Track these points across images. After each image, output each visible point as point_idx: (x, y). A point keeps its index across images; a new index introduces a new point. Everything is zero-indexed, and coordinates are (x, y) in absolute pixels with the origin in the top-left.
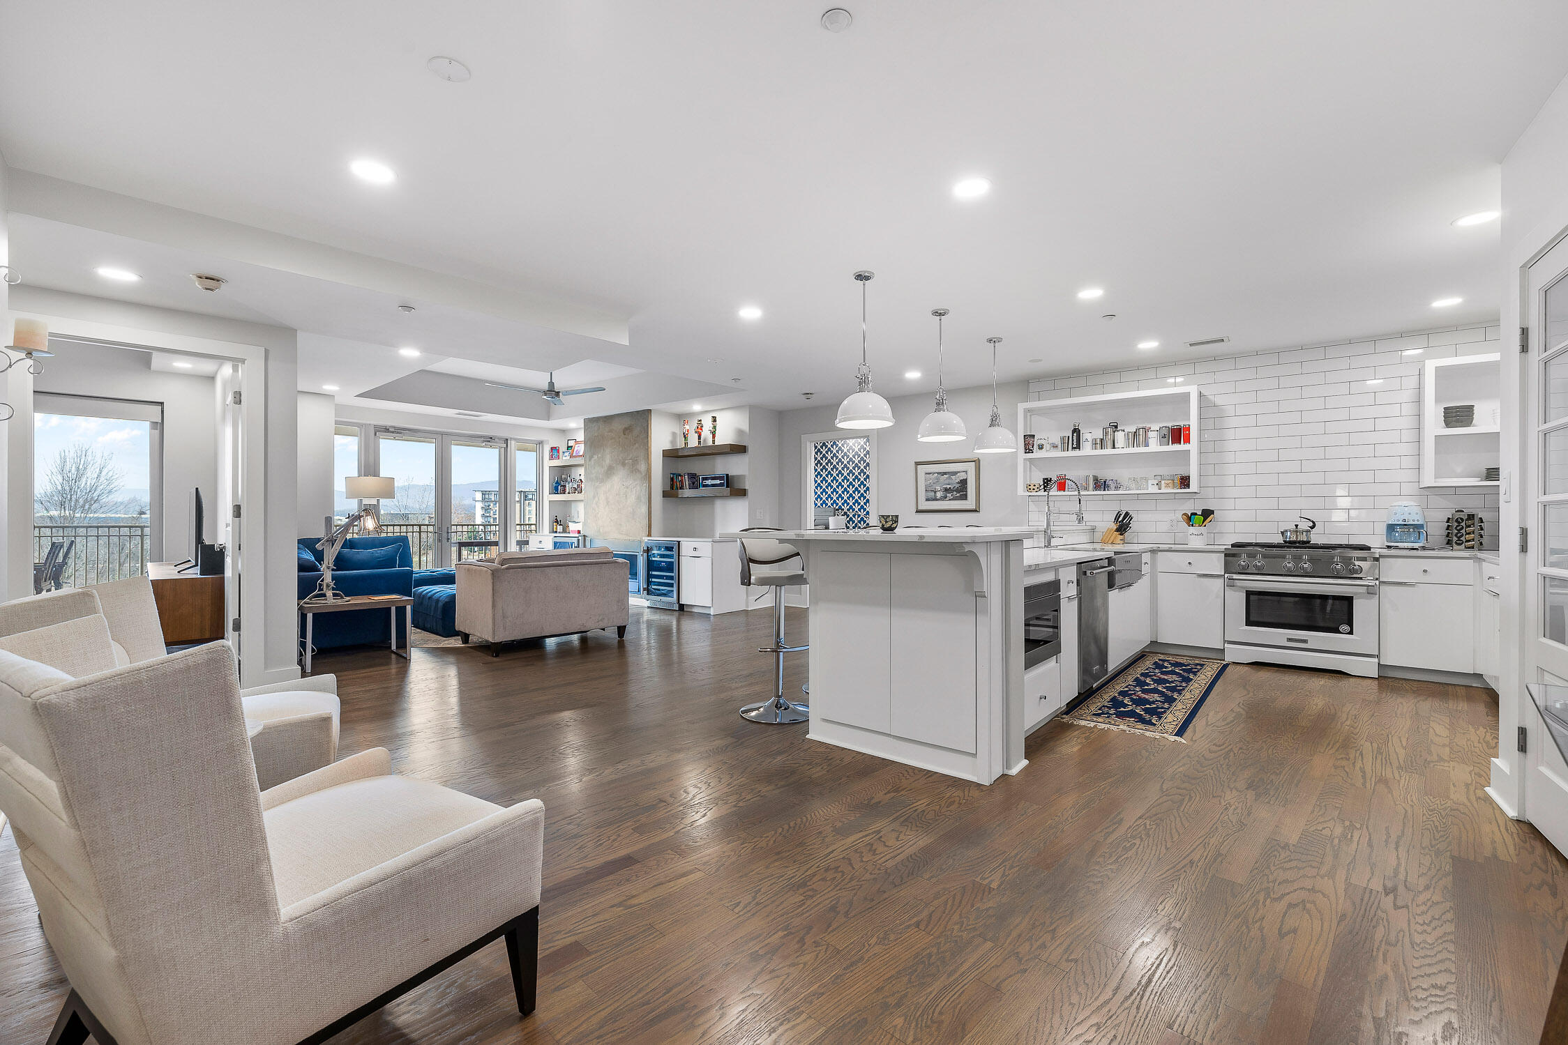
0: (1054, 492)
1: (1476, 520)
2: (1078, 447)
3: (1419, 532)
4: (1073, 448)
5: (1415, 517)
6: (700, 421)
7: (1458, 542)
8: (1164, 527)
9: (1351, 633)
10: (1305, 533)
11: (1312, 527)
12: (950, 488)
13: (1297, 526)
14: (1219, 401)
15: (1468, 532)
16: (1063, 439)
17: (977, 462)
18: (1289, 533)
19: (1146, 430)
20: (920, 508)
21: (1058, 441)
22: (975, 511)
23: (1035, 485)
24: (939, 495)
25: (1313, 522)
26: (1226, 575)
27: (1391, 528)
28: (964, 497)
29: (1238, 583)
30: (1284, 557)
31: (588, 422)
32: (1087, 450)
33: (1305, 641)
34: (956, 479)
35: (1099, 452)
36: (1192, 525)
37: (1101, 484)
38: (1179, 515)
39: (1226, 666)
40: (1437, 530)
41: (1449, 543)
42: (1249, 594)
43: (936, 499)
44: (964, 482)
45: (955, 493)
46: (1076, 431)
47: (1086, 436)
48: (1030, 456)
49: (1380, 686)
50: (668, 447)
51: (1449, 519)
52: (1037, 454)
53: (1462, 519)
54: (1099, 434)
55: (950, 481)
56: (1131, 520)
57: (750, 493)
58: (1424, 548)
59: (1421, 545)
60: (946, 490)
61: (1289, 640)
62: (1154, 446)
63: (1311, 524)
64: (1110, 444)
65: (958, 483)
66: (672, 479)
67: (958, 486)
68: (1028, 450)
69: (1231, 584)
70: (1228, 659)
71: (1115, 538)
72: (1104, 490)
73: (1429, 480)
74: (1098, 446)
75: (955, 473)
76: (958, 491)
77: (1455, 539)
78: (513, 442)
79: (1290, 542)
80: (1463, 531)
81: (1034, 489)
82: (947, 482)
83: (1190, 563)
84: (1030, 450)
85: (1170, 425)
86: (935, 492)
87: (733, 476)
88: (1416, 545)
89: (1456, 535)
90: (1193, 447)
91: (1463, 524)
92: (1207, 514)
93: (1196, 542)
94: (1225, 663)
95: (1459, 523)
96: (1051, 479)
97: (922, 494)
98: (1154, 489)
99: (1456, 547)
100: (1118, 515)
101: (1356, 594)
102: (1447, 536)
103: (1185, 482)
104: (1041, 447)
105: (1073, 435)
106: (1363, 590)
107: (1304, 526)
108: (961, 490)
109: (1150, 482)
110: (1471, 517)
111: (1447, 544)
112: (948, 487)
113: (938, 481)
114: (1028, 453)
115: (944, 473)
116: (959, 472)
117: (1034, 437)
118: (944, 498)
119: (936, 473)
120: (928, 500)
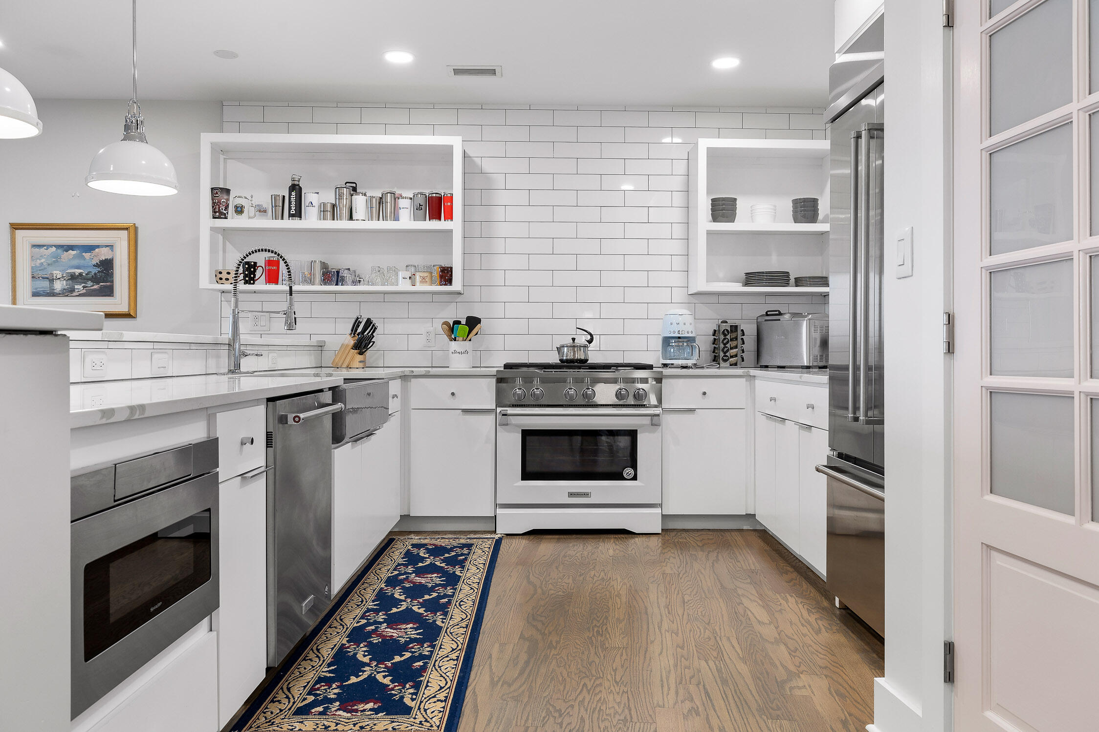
0: (261, 285)
1: (739, 332)
2: (298, 214)
3: (692, 346)
4: (291, 216)
5: (687, 330)
7: (725, 358)
8: (417, 342)
9: (635, 478)
10: (582, 348)
11: (590, 341)
12: (80, 274)
13: (574, 339)
14: (488, 166)
15: (732, 346)
16: (274, 198)
17: (132, 230)
18: (566, 349)
19: (396, 198)
21: (267, 203)
22: (127, 316)
23: (228, 273)
24: (58, 286)
25: (591, 335)
26: (499, 410)
27: (666, 341)
28: (108, 291)
29: (513, 420)
30: (564, 381)
32: (311, 220)
35: (329, 224)
36: (455, 340)
37: (332, 276)
38: (438, 326)
39: (498, 543)
40: (704, 344)
41: (715, 359)
42: (527, 434)
43: (52, 294)
44: (107, 266)
45: (90, 283)
46: (295, 188)
47: (310, 197)
48: (220, 223)
49: (665, 544)
51: (715, 331)
52: (233, 221)
53: (727, 330)
54: (329, 197)
55: (81, 262)
56: (374, 332)
58: (695, 366)
59: (694, 362)
60: (73, 278)
61: (571, 495)
62: (407, 221)
63: (589, 337)
64: (345, 212)
65: (96, 266)
67: (95, 270)
68: (219, 212)
69: (503, 421)
70: (501, 530)
71: (352, 359)
72: (337, 284)
73: (701, 284)
74: (329, 215)
75: (90, 248)
76: (95, 279)
77: (722, 354)
79: (567, 361)
80: (728, 345)
81: (227, 279)
82: (76, 262)
83: (453, 394)
84: (221, 213)
85: (427, 192)
86: (52, 281)
88: (690, 363)
89: (723, 350)
90: (455, 225)
91: (728, 337)
92: (473, 322)
93: (459, 364)
94: (497, 537)
95: (725, 335)
96: (255, 263)
97: (25, 285)
98: (404, 285)
99: (723, 364)
100: (357, 323)
101: (642, 426)
102: (714, 352)
103: (446, 275)
104: (239, 210)
105: (290, 195)
106: (647, 421)
107: (582, 339)
109: (401, 274)
110: (734, 328)
111: (714, 361)
112: (77, 271)
113: (56, 260)
114: (219, 218)
115: (68, 246)
116: (98, 247)
117: (228, 191)
118: (68, 292)
119: (51, 246)
120: (35, 294)
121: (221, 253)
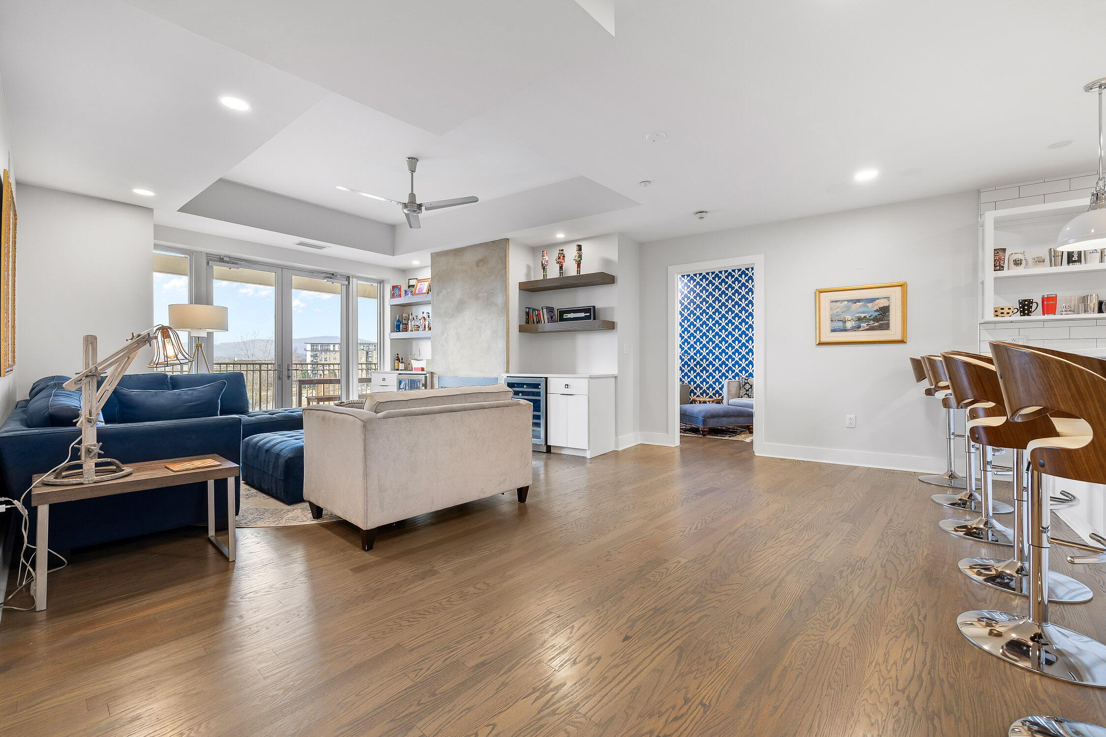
0: (1037, 316)
2: (1078, 260)
4: (1071, 262)
6: (562, 250)
12: (864, 317)
16: (1053, 250)
17: (903, 287)
20: (823, 340)
21: (1045, 255)
22: (902, 342)
23: (1009, 309)
24: (849, 325)
28: (886, 327)
31: (436, 256)
32: (1093, 263)
34: (873, 307)
43: (845, 330)
44: (884, 311)
45: (872, 322)
50: (523, 279)
52: (1011, 271)
55: (866, 309)
57: (619, 326)
60: (860, 319)
65: (877, 311)
66: (528, 314)
67: (876, 314)
75: (872, 300)
76: (875, 319)
78: (355, 280)
81: (1008, 313)
82: (861, 310)
86: (844, 322)
87: (599, 309)
96: (1032, 300)
97: (826, 325)
104: (1017, 263)
108: (881, 318)
112: (863, 315)
113: (848, 309)
114: (999, 270)
115: (856, 300)
116: (878, 299)
118: (858, 327)
119: (844, 301)
120: (833, 331)
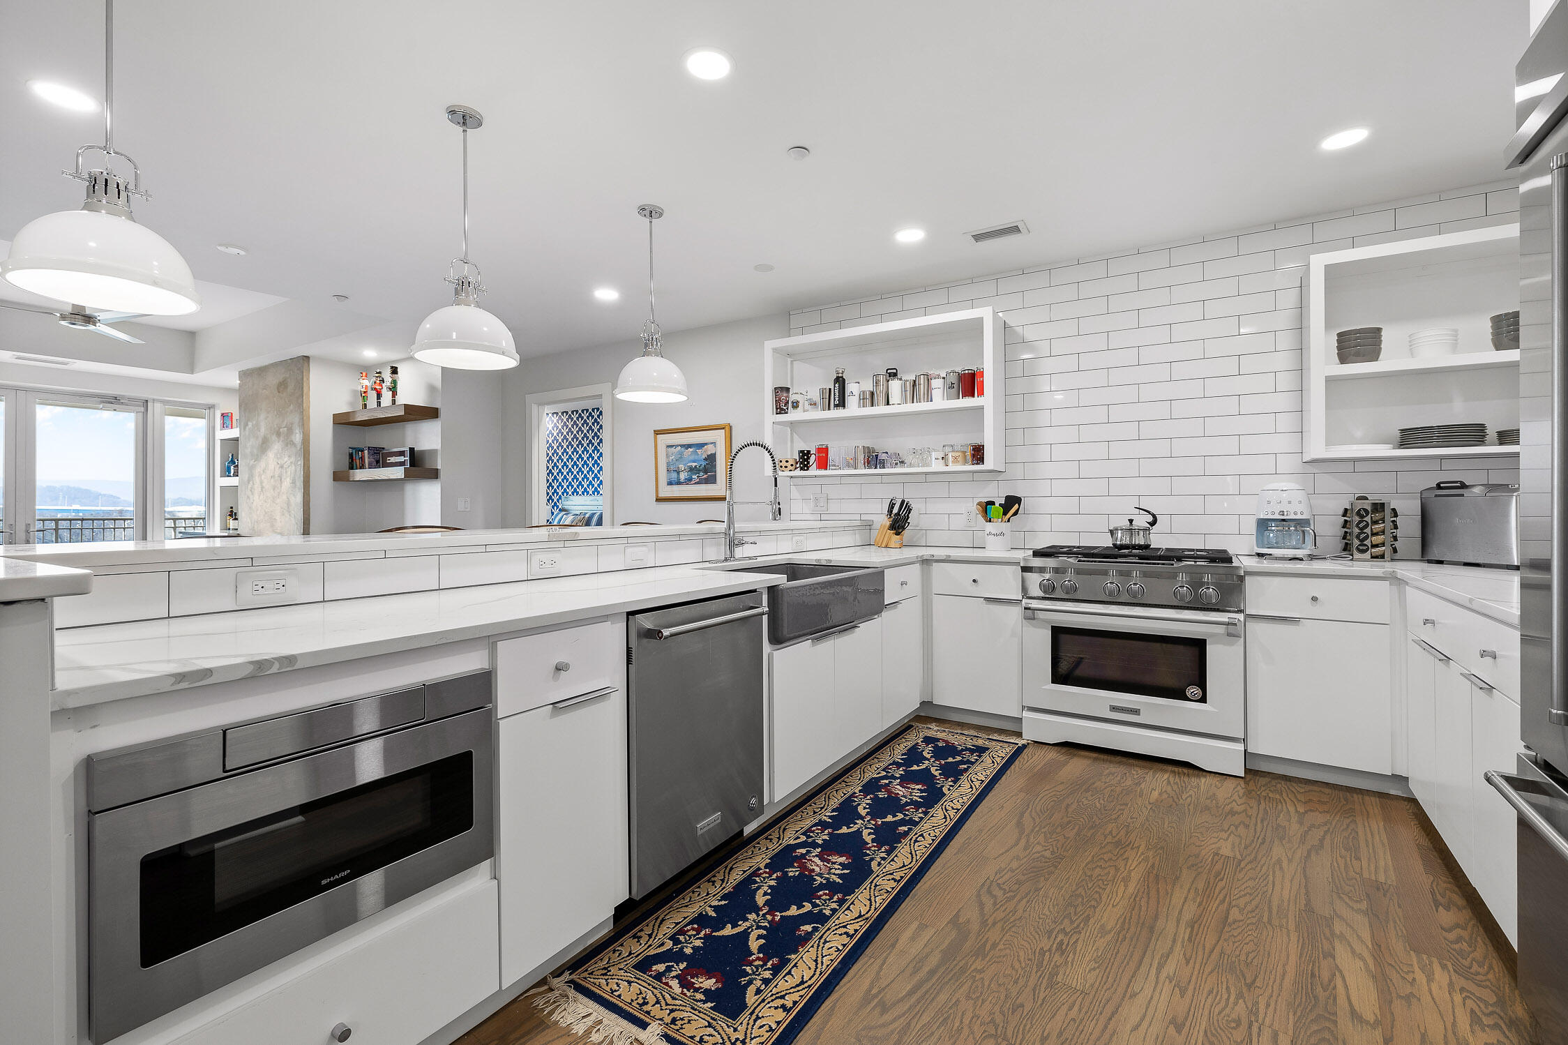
0: (813, 471)
1: (1388, 512)
2: (842, 403)
3: (1303, 532)
4: (836, 406)
5: (1297, 510)
6: (380, 373)
7: (1361, 548)
8: (958, 522)
9: (1203, 700)
10: (1141, 533)
11: (1153, 523)
12: (696, 466)
13: (1131, 521)
14: (1030, 334)
15: (1375, 531)
16: (823, 391)
17: (727, 428)
18: (1120, 532)
19: (929, 379)
20: (662, 495)
21: (816, 396)
22: (725, 499)
23: (787, 461)
24: (683, 476)
25: (1154, 516)
26: (1024, 601)
27: (1263, 524)
28: (712, 480)
29: (1040, 615)
30: (1105, 573)
31: (244, 375)
32: (853, 408)
33: (1136, 712)
34: (702, 454)
35: (869, 411)
36: (990, 521)
37: (873, 459)
38: (973, 507)
39: (1019, 751)
40: (1329, 528)
41: (1347, 548)
42: (1058, 633)
43: (679, 483)
44: (712, 458)
45: (701, 474)
46: (840, 381)
47: (851, 387)
48: (781, 418)
49: (1248, 793)
50: (344, 409)
51: (1346, 510)
52: (793, 415)
53: (1366, 510)
54: (868, 386)
55: (696, 457)
56: (909, 513)
57: (442, 474)
58: (1312, 557)
59: (1306, 552)
60: (691, 470)
61: (1114, 709)
62: (941, 400)
63: (1150, 519)
64: (882, 399)
65: (705, 459)
66: (351, 455)
67: (704, 463)
68: (780, 410)
69: (1030, 614)
70: (1029, 735)
71: (890, 539)
72: (876, 468)
73: (1317, 449)
74: (868, 402)
75: (701, 446)
76: (705, 470)
77: (1356, 542)
78: (158, 406)
79: (1122, 547)
80: (1368, 530)
81: (786, 467)
82: (692, 458)
83: (974, 581)
84: (782, 409)
85: (959, 369)
86: (678, 473)
87: (423, 452)
88: (1299, 553)
89: (1358, 537)
90: (987, 401)
91: (1368, 519)
92: (1011, 503)
93: (995, 549)
94: (1021, 742)
95: (1362, 517)
96: (809, 452)
97: (663, 475)
98: (937, 466)
99: (1357, 555)
100: (892, 506)
101: (1213, 635)
102: (1344, 538)
103: (978, 454)
104: (796, 405)
105: (835, 386)
106: (1221, 630)
107: (1142, 521)
108: (707, 471)
109: (934, 455)
110: (1379, 507)
111: (1345, 549)
112: (694, 464)
113: (680, 458)
114: (780, 413)
115: (688, 445)
116: (706, 444)
117: (788, 390)
118: (688, 481)
119: (678, 446)
120: (670, 483)
121: (789, 444)
